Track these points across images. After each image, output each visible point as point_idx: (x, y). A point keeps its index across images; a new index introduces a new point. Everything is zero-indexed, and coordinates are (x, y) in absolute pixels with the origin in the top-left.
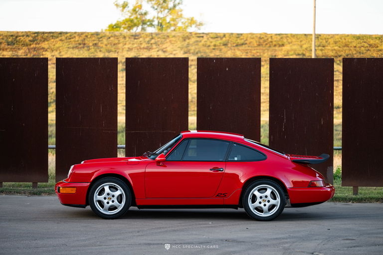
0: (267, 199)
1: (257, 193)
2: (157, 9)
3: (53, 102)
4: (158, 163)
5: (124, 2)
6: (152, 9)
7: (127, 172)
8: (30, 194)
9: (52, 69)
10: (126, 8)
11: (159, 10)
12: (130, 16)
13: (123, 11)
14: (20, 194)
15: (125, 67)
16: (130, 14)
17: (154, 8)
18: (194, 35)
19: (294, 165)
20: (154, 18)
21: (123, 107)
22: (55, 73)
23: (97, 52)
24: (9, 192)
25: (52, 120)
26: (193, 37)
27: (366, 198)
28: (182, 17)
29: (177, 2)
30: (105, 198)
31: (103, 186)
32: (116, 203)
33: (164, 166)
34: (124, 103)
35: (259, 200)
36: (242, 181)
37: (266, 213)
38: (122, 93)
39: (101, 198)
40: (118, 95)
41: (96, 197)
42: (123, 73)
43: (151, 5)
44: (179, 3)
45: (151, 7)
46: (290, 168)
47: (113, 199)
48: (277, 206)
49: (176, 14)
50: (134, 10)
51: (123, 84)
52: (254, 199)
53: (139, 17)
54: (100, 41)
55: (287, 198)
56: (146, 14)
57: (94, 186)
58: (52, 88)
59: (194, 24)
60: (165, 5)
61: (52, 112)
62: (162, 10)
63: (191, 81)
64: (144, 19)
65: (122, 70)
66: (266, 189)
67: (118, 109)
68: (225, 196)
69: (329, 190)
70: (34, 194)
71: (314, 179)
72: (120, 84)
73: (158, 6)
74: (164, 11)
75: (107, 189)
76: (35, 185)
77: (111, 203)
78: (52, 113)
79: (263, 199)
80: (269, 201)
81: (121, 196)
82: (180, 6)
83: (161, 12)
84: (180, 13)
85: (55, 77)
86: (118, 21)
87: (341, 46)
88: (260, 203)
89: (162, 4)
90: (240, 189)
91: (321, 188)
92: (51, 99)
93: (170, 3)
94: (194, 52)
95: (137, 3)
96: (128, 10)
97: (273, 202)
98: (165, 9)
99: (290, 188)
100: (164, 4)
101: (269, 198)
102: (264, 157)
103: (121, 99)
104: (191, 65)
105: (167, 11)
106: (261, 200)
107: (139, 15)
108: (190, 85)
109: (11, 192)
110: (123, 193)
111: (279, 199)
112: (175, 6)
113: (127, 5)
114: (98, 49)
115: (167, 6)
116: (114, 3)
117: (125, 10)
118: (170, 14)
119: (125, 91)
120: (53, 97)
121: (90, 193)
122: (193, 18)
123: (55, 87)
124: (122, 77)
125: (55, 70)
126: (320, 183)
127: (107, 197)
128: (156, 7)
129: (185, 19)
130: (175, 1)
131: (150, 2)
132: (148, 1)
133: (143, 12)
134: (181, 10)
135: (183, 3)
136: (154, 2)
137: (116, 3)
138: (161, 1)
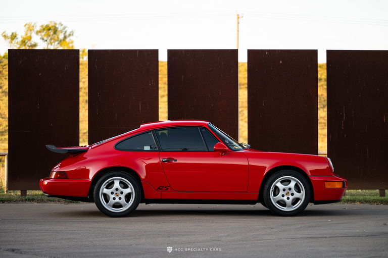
2: (46, 41)
5: (13, 34)
6: (41, 40)
10: (15, 40)
11: (49, 41)
13: (11, 42)
16: (18, 46)
17: (43, 39)
23: (2, 80)
29: (67, 34)
43: (40, 37)
44: (70, 35)
49: (66, 46)
50: (24, 42)
54: (4, 69)
56: (35, 45)
60: (56, 36)
62: (52, 41)
73: (47, 37)
74: (54, 42)
82: (71, 38)
83: (51, 43)
84: (70, 45)
89: (52, 35)
93: (60, 34)
95: (26, 35)
96: (16, 42)
98: (55, 40)
100: (54, 35)
105: (56, 43)
107: (28, 46)
112: (65, 37)
113: (16, 36)
114: (3, 76)
115: (58, 38)
116: (2, 34)
117: (13, 42)
118: (60, 45)
122: (85, 49)
128: (45, 38)
130: (66, 32)
131: (40, 34)
132: (38, 32)
133: (33, 43)
134: (72, 42)
135: (74, 34)
136: (43, 34)
137: (4, 34)
138: (51, 33)
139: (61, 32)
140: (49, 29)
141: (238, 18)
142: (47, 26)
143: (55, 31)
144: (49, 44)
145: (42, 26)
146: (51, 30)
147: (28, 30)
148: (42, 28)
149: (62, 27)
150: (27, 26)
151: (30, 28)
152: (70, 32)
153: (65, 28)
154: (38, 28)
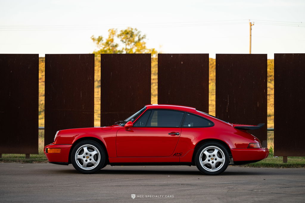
0: (214, 158)
1: (206, 153)
2: (125, 42)
3: (42, 111)
4: (127, 129)
5: (99, 37)
6: (121, 42)
7: (103, 136)
8: (24, 162)
9: (42, 86)
11: (127, 42)
12: (104, 48)
13: (98, 44)
14: (15, 162)
15: (100, 84)
16: (104, 46)
17: (123, 41)
18: (154, 60)
19: (236, 131)
20: (123, 49)
21: (98, 115)
22: (44, 89)
24: (7, 161)
25: (42, 124)
26: (154, 61)
27: (294, 164)
28: (145, 49)
29: (141, 37)
30: (84, 157)
31: (83, 147)
32: (93, 161)
33: (132, 131)
34: (99, 112)
35: (208, 158)
36: (194, 144)
37: (213, 169)
38: (98, 104)
39: (81, 157)
40: (95, 106)
41: (77, 156)
42: (98, 89)
43: (121, 39)
44: (143, 38)
45: (121, 40)
46: (233, 133)
47: (90, 157)
48: (223, 163)
49: (140, 46)
50: (107, 43)
51: (98, 97)
52: (204, 157)
53: (111, 48)
55: (231, 158)
56: (116, 46)
57: (75, 147)
58: (42, 101)
59: (154, 54)
61: (42, 118)
62: (130, 43)
63: (153, 95)
64: (115, 50)
65: (98, 87)
66: (213, 150)
67: (95, 116)
68: (181, 155)
69: (264, 151)
70: (27, 162)
71: (252, 141)
72: (96, 98)
73: (126, 40)
74: (131, 43)
75: (86, 149)
76: (28, 156)
77: (89, 161)
78: (42, 120)
79: (211, 157)
80: (216, 159)
81: (97, 155)
82: (144, 40)
83: (129, 44)
84: (143, 46)
85: (44, 92)
86: (94, 52)
87: (271, 68)
88: (209, 160)
89: (129, 38)
90: (193, 150)
91: (258, 149)
92: (41, 109)
93: (135, 37)
94: (155, 73)
95: (110, 37)
96: (102, 43)
97: (219, 160)
98: (132, 42)
99: (233, 149)
100: (131, 38)
101: (216, 157)
102: (212, 124)
103: (97, 109)
104: (153, 83)
105: (133, 44)
106: (210, 158)
107: (111, 46)
108: (152, 98)
109: (8, 160)
110: (98, 153)
111: (224, 158)
112: (139, 40)
113: (101, 39)
115: (134, 40)
116: (91, 38)
117: (100, 43)
118: (136, 46)
119: (100, 103)
120: (42, 108)
121: (72, 153)
122: (154, 49)
123: (44, 99)
124: (98, 92)
125: (44, 87)
126: (257, 145)
127: (86, 156)
128: (124, 40)
129: (148, 50)
130: (140, 35)
131: (120, 37)
132: (118, 36)
133: (115, 44)
134: (145, 43)
135: (146, 37)
136: (123, 37)
137: (92, 38)
138: (129, 36)
139: (137, 35)
140: (127, 33)
141: (251, 25)
142: (126, 31)
143: (132, 35)
144: (127, 45)
145: (122, 31)
146: (128, 35)
147: (111, 34)
148: (121, 32)
149: (137, 31)
150: (110, 31)
151: (113, 33)
152: (143, 36)
153: (139, 32)
154: (119, 33)
